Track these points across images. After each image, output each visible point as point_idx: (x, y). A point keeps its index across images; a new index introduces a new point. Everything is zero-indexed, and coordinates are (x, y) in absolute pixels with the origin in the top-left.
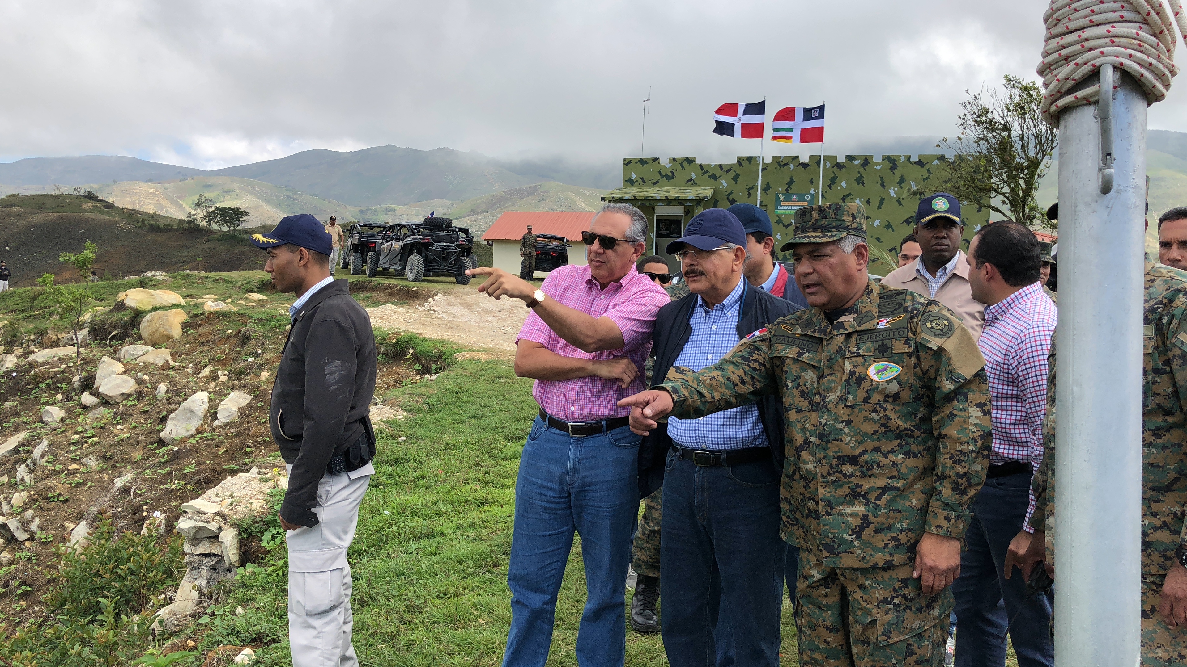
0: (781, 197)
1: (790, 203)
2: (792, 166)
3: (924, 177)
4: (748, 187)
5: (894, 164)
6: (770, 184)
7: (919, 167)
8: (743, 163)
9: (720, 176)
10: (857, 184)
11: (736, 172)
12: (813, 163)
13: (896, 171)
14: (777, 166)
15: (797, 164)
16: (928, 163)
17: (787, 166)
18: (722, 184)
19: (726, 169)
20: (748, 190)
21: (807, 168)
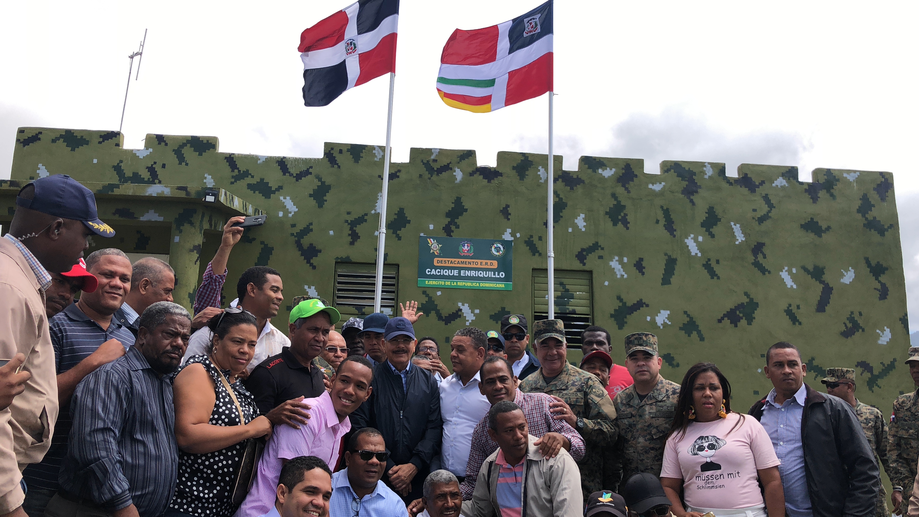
0: (434, 246)
1: (456, 262)
2: (459, 174)
3: (759, 214)
4: (350, 218)
5: (692, 181)
6: (408, 215)
7: (745, 191)
8: (339, 158)
9: (280, 188)
10: (611, 224)
11: (320, 179)
12: (507, 170)
13: (695, 198)
14: (423, 170)
15: (470, 170)
16: (763, 182)
17: (444, 175)
18: (283, 207)
19: (294, 171)
20: (353, 224)
21: (496, 181)
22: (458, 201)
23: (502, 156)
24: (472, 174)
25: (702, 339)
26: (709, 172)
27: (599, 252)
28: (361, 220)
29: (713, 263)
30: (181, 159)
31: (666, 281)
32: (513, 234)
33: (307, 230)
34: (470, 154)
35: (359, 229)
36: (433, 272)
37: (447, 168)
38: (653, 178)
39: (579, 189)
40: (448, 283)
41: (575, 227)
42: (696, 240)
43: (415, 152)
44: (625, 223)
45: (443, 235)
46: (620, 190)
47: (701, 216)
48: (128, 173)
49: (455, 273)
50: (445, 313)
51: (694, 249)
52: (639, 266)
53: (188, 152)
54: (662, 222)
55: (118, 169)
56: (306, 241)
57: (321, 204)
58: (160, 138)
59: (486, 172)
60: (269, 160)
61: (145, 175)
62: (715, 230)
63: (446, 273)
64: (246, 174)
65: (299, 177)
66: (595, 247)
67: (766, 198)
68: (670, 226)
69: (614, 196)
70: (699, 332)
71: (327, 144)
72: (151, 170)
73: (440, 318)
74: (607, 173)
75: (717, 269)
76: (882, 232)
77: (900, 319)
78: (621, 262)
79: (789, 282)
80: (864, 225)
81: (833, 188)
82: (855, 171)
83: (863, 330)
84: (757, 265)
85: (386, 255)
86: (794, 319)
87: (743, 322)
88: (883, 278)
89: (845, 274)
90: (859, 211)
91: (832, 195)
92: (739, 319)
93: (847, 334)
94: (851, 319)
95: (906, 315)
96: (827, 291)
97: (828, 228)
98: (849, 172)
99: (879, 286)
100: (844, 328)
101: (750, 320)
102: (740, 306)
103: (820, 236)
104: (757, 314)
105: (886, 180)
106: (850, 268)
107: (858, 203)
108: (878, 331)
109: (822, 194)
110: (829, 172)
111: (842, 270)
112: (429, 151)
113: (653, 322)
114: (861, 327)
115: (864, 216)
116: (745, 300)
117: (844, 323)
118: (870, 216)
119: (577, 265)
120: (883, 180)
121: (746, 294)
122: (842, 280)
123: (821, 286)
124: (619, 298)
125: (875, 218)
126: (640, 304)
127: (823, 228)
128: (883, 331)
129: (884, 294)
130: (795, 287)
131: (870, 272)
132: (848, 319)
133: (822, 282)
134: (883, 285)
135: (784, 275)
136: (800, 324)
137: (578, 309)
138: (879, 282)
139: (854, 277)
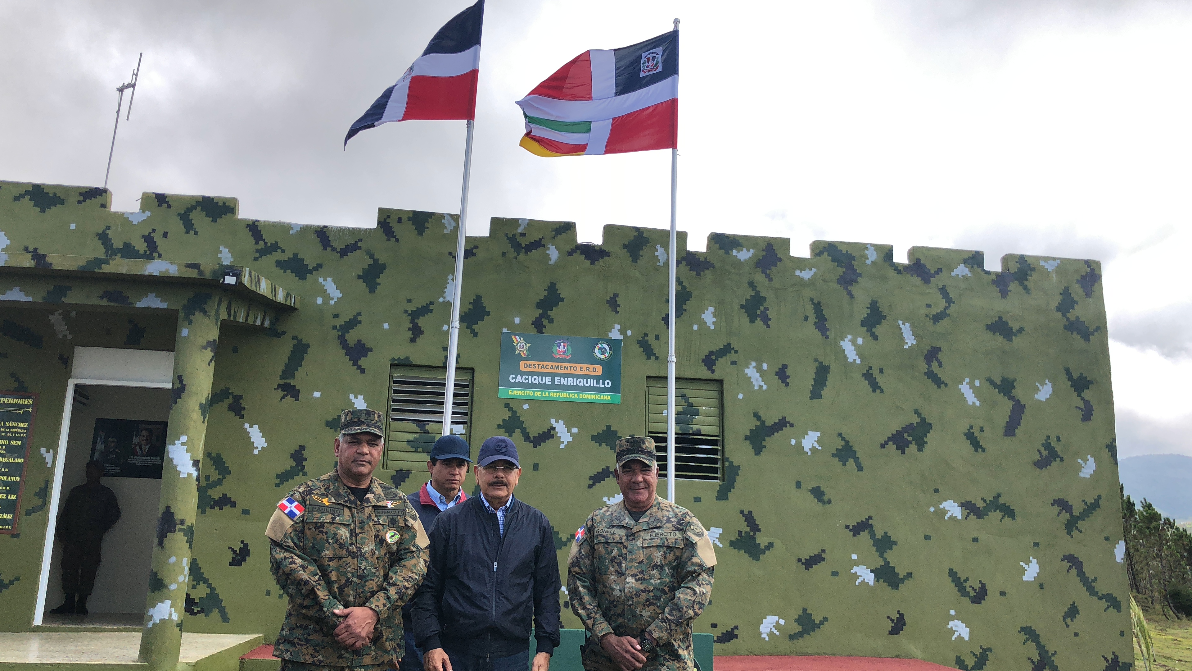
0: (521, 345)
1: (548, 366)
2: (553, 253)
3: (934, 311)
4: (411, 307)
5: (850, 268)
6: (488, 304)
7: (917, 281)
8: (397, 228)
9: (319, 266)
10: (746, 319)
11: (372, 256)
12: (616, 249)
13: (855, 290)
14: (507, 247)
15: (569, 248)
16: (939, 271)
17: (535, 253)
18: (323, 292)
19: (338, 245)
20: (415, 315)
21: (601, 263)
22: (552, 288)
23: (610, 231)
24: (570, 253)
25: (860, 468)
26: (872, 256)
27: (732, 356)
28: (425, 310)
29: (876, 373)
30: (189, 226)
31: (816, 394)
32: (622, 332)
33: (354, 322)
34: (569, 227)
35: (421, 322)
36: (519, 379)
37: (538, 244)
38: (800, 263)
39: (708, 276)
40: (538, 394)
41: (702, 323)
42: (854, 343)
43: (497, 223)
44: (766, 320)
45: (533, 331)
46: (759, 278)
47: (862, 311)
48: (118, 244)
49: (548, 380)
50: (533, 432)
51: (852, 355)
52: (782, 374)
53: (198, 218)
54: (812, 318)
55: (103, 237)
56: (352, 337)
57: (372, 287)
58: (161, 199)
59: (588, 250)
60: (305, 230)
61: (141, 246)
62: (879, 330)
63: (535, 379)
64: (274, 247)
65: (344, 252)
66: (727, 349)
67: (944, 291)
68: (821, 324)
69: (751, 284)
70: (856, 460)
71: (381, 211)
72: (149, 240)
73: (527, 438)
74: (744, 255)
75: (881, 380)
76: (1086, 336)
77: (1107, 446)
78: (759, 369)
79: (971, 398)
80: (1065, 327)
81: (1027, 280)
82: (1054, 259)
83: (1062, 460)
84: (931, 375)
85: (458, 356)
86: (976, 445)
87: (913, 447)
88: (1087, 394)
89: (1041, 388)
90: (1058, 309)
91: (1025, 288)
92: (907, 444)
93: (1042, 464)
94: (1047, 446)
95: (1114, 440)
96: (1018, 409)
97: (1021, 330)
98: (1046, 259)
99: (1081, 404)
100: (1038, 457)
101: (921, 445)
102: (909, 428)
103: (1011, 340)
104: (930, 438)
105: (1093, 270)
106: (1047, 381)
107: (1057, 300)
108: (1079, 460)
109: (1013, 286)
110: (1022, 259)
111: (1037, 384)
112: (515, 222)
113: (799, 447)
114: (1059, 456)
115: (1064, 315)
116: (916, 420)
117: (1039, 451)
118: (1072, 315)
119: (703, 373)
120: (1089, 270)
121: (916, 412)
122: (1036, 396)
123: (1011, 403)
124: (756, 416)
125: (1078, 318)
126: (782, 424)
127: (1014, 330)
128: (1085, 460)
129: (1087, 414)
130: (978, 403)
131: (1072, 386)
132: (1043, 445)
133: (1011, 398)
134: (1087, 403)
135: (965, 388)
136: (984, 450)
137: (705, 429)
138: (1082, 398)
139: (1051, 392)
